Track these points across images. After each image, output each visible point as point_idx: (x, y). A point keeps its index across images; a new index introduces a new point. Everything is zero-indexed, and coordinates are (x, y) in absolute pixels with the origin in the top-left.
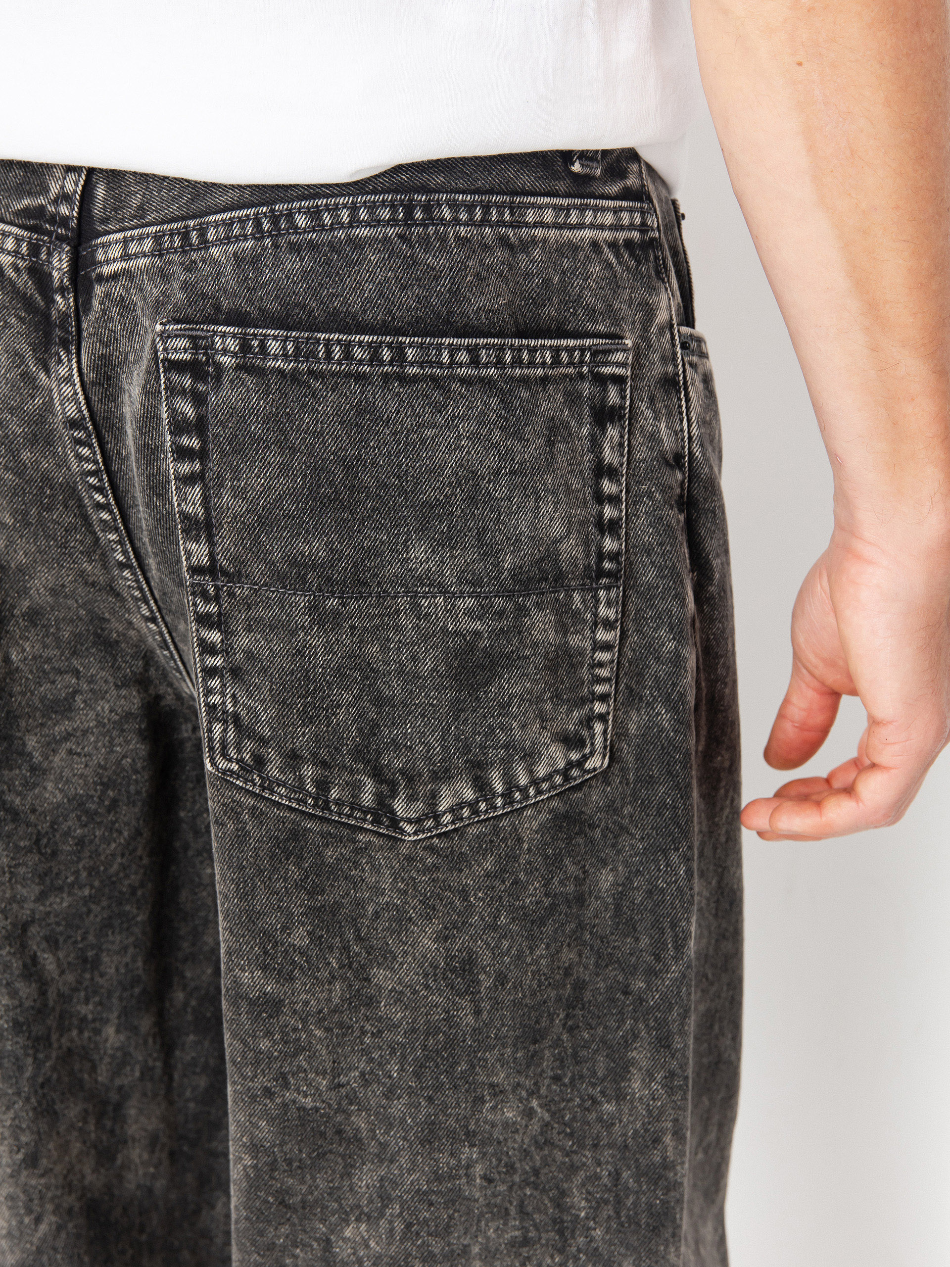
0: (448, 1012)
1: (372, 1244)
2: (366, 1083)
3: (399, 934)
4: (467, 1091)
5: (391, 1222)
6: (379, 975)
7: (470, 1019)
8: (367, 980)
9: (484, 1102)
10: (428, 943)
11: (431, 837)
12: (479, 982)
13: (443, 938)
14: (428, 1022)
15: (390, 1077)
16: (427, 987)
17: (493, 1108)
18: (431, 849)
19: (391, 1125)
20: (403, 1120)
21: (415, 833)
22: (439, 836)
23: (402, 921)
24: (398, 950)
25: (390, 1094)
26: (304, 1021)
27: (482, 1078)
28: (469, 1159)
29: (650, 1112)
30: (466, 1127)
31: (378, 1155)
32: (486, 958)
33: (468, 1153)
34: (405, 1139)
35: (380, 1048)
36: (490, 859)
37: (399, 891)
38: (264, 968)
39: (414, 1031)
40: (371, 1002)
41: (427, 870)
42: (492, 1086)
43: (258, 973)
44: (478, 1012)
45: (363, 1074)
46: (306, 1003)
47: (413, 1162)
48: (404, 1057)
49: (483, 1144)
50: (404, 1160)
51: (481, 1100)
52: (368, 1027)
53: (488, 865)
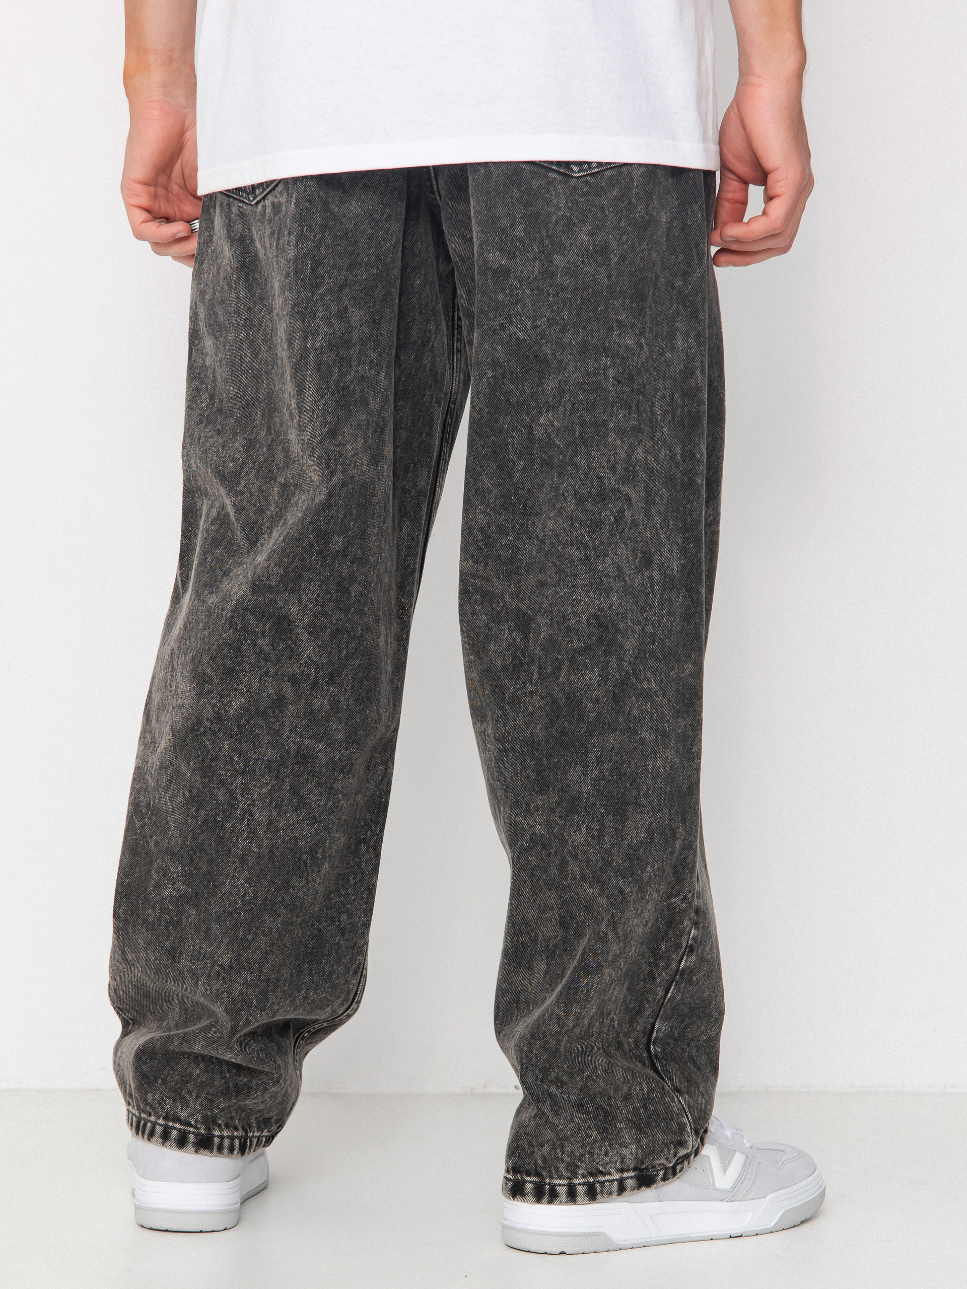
0: (594, 276)
1: (555, 423)
2: (550, 326)
3: (568, 233)
4: (604, 322)
5: (564, 406)
6: (557, 259)
7: (606, 280)
8: (551, 261)
9: (613, 331)
10: (584, 237)
11: (586, 175)
12: (610, 259)
13: (591, 234)
14: (583, 283)
15: (564, 319)
16: (583, 262)
17: (619, 335)
18: (587, 182)
19: (564, 348)
20: (571, 343)
21: (579, 172)
22: (590, 175)
23: (570, 226)
24: (567, 244)
25: (563, 330)
26: (521, 282)
27: (613, 316)
28: (605, 365)
29: (688, 356)
30: (603, 344)
31: (557, 369)
32: (614, 245)
33: (605, 361)
34: (571, 354)
35: (557, 303)
36: (616, 189)
37: (569, 208)
38: (501, 250)
39: (576, 289)
40: (553, 275)
41: (584, 195)
42: (617, 321)
43: (497, 253)
44: (609, 277)
45: (548, 320)
46: (522, 272)
47: (576, 367)
48: (571, 306)
49: (613, 357)
50: (571, 367)
51: (611, 329)
52: (551, 291)
53: (615, 193)
